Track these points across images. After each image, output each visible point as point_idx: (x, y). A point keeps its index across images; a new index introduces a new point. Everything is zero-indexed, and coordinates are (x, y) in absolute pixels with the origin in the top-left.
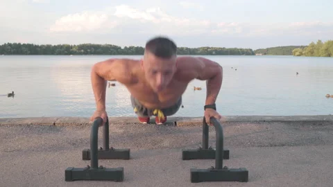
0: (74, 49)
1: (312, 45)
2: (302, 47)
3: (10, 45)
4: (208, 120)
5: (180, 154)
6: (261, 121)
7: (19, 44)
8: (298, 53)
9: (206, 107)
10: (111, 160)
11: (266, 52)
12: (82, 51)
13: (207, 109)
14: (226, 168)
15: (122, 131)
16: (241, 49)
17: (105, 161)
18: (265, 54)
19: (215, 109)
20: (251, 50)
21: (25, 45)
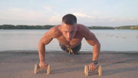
0: (42, 27)
3: (19, 26)
6: (114, 53)
8: (132, 29)
12: (45, 28)
15: (54, 56)
21: (24, 26)
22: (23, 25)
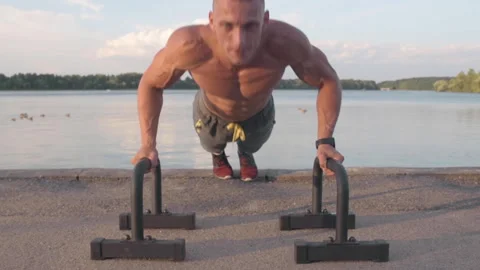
0: (112, 81)
1: (462, 76)
2: (447, 79)
3: (21, 76)
4: (322, 162)
5: (276, 222)
6: (400, 175)
7: (35, 75)
8: (440, 88)
9: (318, 143)
10: (164, 230)
11: (395, 86)
13: (320, 146)
14: (353, 240)
15: (182, 188)
16: (359, 81)
17: (156, 231)
18: (394, 88)
19: (334, 146)
20: (373, 82)
21: (42, 76)
22: (38, 74)
